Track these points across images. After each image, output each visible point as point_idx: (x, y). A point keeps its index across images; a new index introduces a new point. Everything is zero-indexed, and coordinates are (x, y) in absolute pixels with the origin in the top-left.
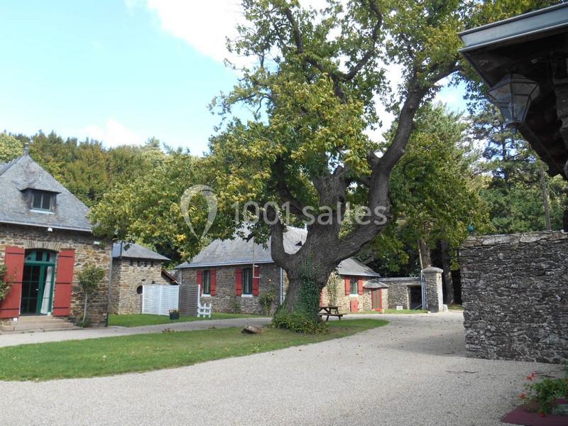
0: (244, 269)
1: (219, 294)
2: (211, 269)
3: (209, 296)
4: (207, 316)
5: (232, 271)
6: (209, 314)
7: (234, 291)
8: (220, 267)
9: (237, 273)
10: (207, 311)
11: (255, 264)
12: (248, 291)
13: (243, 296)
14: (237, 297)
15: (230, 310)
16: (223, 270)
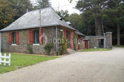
0: (34, 31)
1: (21, 44)
2: (16, 32)
3: (16, 45)
4: (7, 64)
5: (28, 32)
6: (9, 62)
7: (29, 42)
8: (21, 30)
9: (30, 33)
10: (7, 60)
11: (41, 27)
12: (36, 42)
13: (34, 44)
14: (31, 45)
15: (27, 52)
16: (23, 31)
